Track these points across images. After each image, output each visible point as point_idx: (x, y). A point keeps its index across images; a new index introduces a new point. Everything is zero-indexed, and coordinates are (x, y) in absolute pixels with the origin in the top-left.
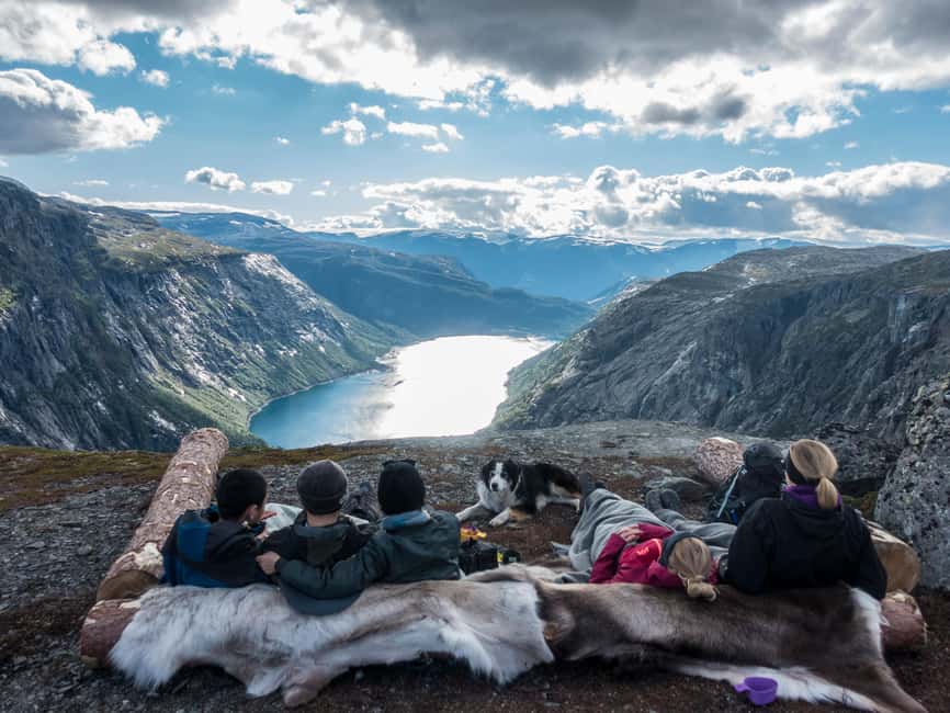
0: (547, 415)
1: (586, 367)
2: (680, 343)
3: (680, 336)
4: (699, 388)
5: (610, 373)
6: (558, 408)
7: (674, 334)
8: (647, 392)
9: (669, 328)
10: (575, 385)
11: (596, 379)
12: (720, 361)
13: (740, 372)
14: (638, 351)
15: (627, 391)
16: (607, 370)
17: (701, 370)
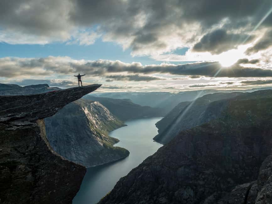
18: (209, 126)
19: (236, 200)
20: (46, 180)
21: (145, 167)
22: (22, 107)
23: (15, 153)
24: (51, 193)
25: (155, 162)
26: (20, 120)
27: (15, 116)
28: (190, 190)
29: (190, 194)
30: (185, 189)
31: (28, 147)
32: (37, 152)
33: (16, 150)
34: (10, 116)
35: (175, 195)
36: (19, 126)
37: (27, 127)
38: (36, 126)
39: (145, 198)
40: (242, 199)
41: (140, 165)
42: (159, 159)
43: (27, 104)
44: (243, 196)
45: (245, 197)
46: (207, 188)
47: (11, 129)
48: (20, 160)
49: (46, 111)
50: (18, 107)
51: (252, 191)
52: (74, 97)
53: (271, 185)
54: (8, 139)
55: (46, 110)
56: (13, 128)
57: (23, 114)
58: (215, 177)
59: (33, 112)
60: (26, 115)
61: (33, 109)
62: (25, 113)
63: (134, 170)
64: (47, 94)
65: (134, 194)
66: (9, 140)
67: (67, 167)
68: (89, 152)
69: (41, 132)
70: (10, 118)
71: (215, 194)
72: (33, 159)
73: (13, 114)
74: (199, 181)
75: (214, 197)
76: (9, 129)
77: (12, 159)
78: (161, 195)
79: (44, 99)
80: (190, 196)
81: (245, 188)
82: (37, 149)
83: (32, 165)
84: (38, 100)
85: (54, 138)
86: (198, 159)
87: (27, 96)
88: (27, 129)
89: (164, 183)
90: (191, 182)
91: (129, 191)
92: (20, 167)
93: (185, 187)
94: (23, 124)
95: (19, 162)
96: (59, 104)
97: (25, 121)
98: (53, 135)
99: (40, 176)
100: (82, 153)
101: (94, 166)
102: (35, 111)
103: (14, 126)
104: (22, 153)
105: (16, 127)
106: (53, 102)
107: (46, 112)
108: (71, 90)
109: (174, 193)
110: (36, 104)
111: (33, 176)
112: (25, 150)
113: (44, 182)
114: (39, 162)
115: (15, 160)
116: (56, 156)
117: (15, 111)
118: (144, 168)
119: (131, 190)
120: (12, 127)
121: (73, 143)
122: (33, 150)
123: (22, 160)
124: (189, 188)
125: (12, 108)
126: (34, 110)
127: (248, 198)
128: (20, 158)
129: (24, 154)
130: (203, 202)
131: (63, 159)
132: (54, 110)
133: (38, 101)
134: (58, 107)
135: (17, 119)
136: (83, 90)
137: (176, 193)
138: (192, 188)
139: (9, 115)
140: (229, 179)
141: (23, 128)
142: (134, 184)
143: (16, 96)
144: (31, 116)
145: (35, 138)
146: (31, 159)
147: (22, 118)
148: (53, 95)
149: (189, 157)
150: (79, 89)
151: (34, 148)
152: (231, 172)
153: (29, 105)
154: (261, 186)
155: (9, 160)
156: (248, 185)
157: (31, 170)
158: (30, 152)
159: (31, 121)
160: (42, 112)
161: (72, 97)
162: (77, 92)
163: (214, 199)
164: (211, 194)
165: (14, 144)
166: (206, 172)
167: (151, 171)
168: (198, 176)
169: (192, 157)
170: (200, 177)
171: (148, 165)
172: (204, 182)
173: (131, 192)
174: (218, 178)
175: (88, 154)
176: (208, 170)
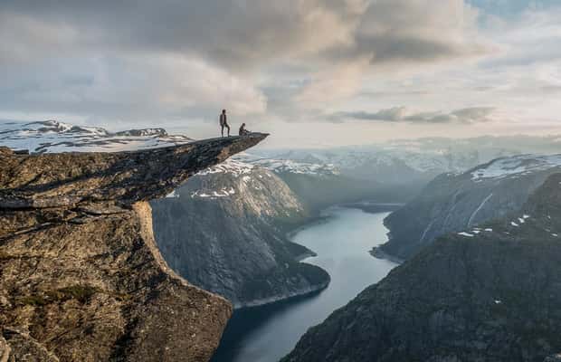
2: (482, 197)
3: (482, 195)
4: (496, 211)
14: (465, 202)
25: (382, 297)
30: (443, 357)
33: (91, 262)
36: (98, 215)
38: (132, 215)
41: (351, 302)
42: (392, 292)
46: (492, 356)
48: (98, 284)
57: (107, 191)
58: (510, 334)
59: (127, 187)
61: (128, 181)
63: (337, 313)
68: (245, 271)
69: (143, 228)
70: (80, 198)
72: (126, 282)
74: (475, 343)
76: (78, 220)
77: (84, 281)
82: (133, 262)
83: (123, 294)
84: (138, 163)
88: (114, 222)
89: (400, 343)
90: (457, 344)
92: (98, 298)
93: (444, 353)
94: (106, 212)
95: (97, 288)
96: (180, 172)
97: (111, 205)
99: (138, 318)
100: (231, 272)
103: (89, 216)
104: (104, 270)
105: (92, 216)
106: (168, 169)
111: (125, 317)
112: (110, 263)
115: (90, 282)
118: (360, 309)
119: (330, 354)
120: (85, 217)
122: (125, 263)
123: (104, 284)
124: (452, 356)
128: (99, 279)
129: (107, 272)
132: (169, 184)
135: (95, 201)
138: (460, 357)
140: (541, 341)
141: (106, 220)
142: (337, 342)
145: (130, 239)
149: (456, 291)
151: (127, 260)
152: (546, 327)
155: (77, 282)
157: (120, 304)
158: (119, 268)
159: (122, 205)
161: (206, 158)
165: (88, 250)
166: (491, 323)
167: (374, 317)
168: (474, 331)
169: (461, 291)
170: (477, 333)
171: (368, 304)
172: (486, 345)
173: (330, 357)
174: (516, 337)
175: (244, 275)
176: (495, 319)
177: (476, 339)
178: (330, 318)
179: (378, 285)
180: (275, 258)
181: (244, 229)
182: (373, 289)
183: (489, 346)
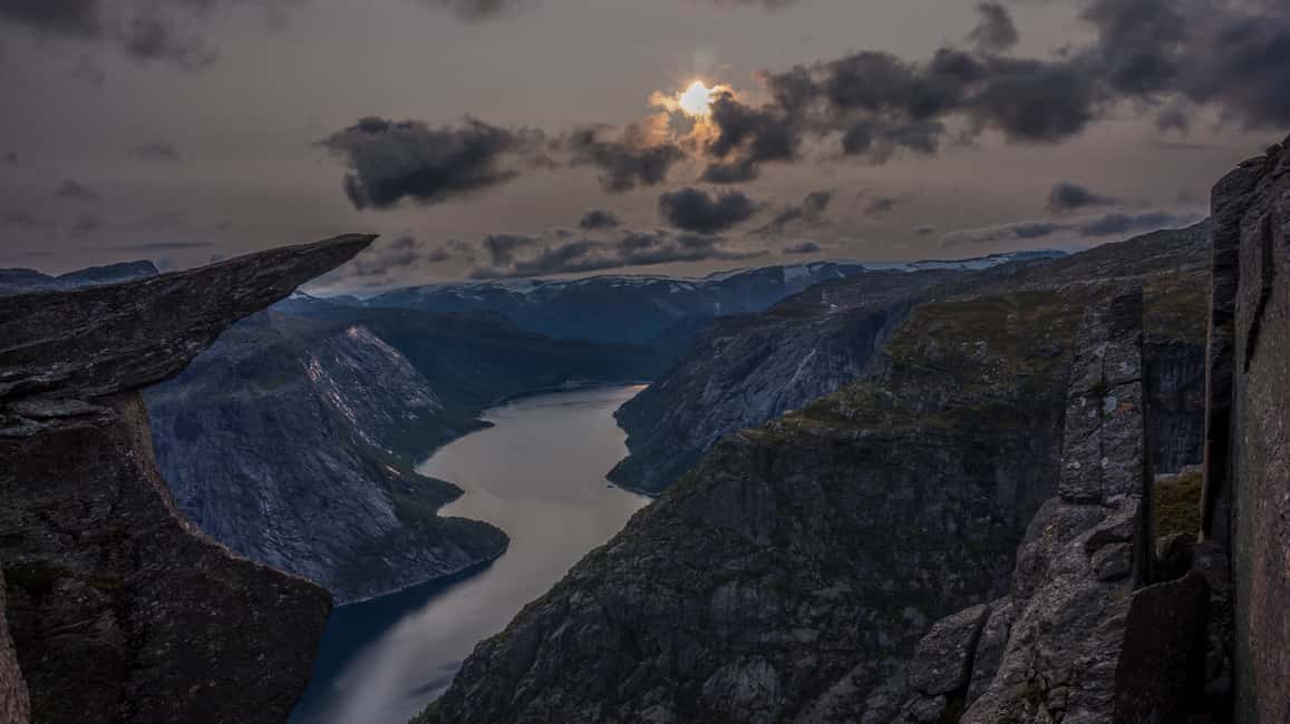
0: (700, 428)
1: (725, 387)
2: (796, 358)
3: (796, 353)
4: (822, 385)
5: (747, 387)
6: (707, 422)
7: (790, 352)
8: (779, 397)
9: (787, 348)
10: (718, 401)
11: (734, 395)
12: (837, 363)
13: (851, 367)
14: (766, 368)
15: (764, 399)
16: (743, 387)
17: (823, 371)
18: (833, 410)
19: (935, 671)
20: (170, 642)
21: (576, 595)
22: (53, 342)
23: (43, 530)
24: (198, 691)
25: (618, 570)
26: (50, 393)
27: (26, 379)
28: (762, 671)
29: (762, 683)
30: (742, 665)
31: (87, 508)
32: (127, 527)
33: (44, 517)
34: (8, 380)
35: (705, 692)
36: (46, 419)
37: (78, 425)
38: (112, 418)
39: (585, 713)
40: (957, 664)
41: (557, 586)
42: (637, 558)
43: (72, 328)
44: (958, 654)
45: (967, 657)
46: (827, 652)
47: (17, 430)
48: (60, 561)
49: (148, 355)
50: (40, 341)
51: (989, 632)
52: (260, 293)
53: (1056, 588)
54: (11, 475)
55: (147, 350)
56: (25, 428)
57: (58, 369)
58: (857, 608)
59: (95, 361)
60: (70, 373)
61: (97, 347)
62: (67, 368)
63: (531, 610)
64: (147, 283)
65: (538, 700)
66: (13, 478)
67: (250, 589)
68: (336, 543)
69: (135, 444)
70: (10, 386)
71: (858, 670)
72: (114, 555)
73: (19, 370)
74: (798, 632)
75: (855, 684)
76: (9, 431)
77: (34, 555)
78: (647, 697)
79: (139, 306)
80: (763, 689)
81: (967, 624)
82: (124, 515)
83: (111, 581)
84: (115, 308)
85: (187, 488)
86: (792, 548)
87: (73, 295)
88: (77, 432)
89: (659, 651)
90: (765, 638)
91: (518, 693)
92: (65, 588)
93: (743, 658)
94: (60, 412)
95: (62, 568)
96: (198, 323)
97: (69, 398)
98: (184, 475)
99: (147, 625)
100: (309, 547)
101: (364, 600)
102: (103, 355)
103: (28, 421)
104: (69, 532)
105: (35, 422)
106: (174, 317)
107: (150, 359)
108: (247, 264)
109: (701, 687)
110: (107, 328)
111: (121, 627)
112: (79, 518)
113: (165, 648)
114: (136, 570)
115: (45, 557)
116: (200, 544)
117: (27, 359)
118: (575, 597)
119: (523, 689)
120: (21, 424)
121: (268, 506)
122: (109, 519)
123: (71, 560)
124: (757, 661)
125: (15, 347)
126: (102, 352)
127: (976, 656)
128: (61, 551)
129: (76, 536)
130: (813, 706)
131: (233, 558)
132: (179, 350)
133: (113, 315)
134: (196, 335)
135: (38, 391)
136: (296, 260)
137: (707, 684)
138: (770, 662)
139: (6, 374)
140: (909, 612)
141: (61, 428)
142: (536, 665)
143: (27, 296)
144: (88, 378)
145: (112, 468)
146: (105, 556)
147: (55, 386)
148: (175, 287)
149: (759, 541)
150: (278, 256)
151: (112, 512)
152: (917, 585)
153: (78, 333)
154: (1024, 602)
155: (21, 558)
156: (977, 611)
157: (108, 599)
158: (99, 527)
159: (92, 400)
160: (133, 361)
161: (249, 291)
162: (272, 270)
163: (853, 689)
164: (844, 672)
165: (35, 494)
166: (825, 592)
167: (605, 609)
168: (795, 612)
169: (768, 542)
170: (801, 615)
171: (589, 586)
172: (817, 632)
173: (524, 694)
174: (869, 611)
175: (336, 552)
176: (831, 586)
177: (799, 626)
178: (519, 619)
179: (607, 547)
180: (396, 513)
181: (324, 456)
182: (598, 556)
183: (821, 636)
